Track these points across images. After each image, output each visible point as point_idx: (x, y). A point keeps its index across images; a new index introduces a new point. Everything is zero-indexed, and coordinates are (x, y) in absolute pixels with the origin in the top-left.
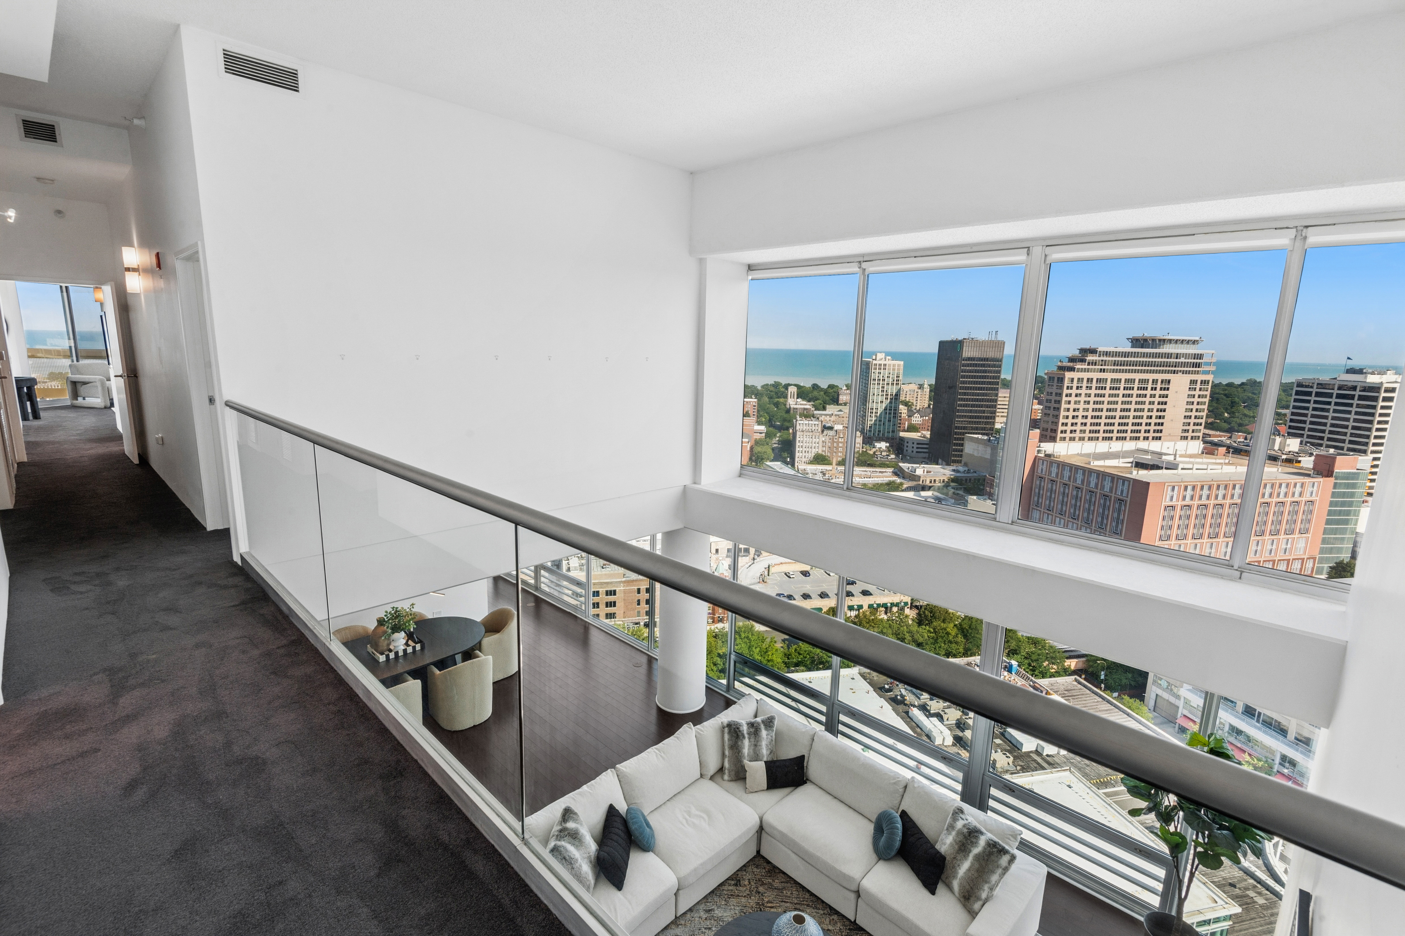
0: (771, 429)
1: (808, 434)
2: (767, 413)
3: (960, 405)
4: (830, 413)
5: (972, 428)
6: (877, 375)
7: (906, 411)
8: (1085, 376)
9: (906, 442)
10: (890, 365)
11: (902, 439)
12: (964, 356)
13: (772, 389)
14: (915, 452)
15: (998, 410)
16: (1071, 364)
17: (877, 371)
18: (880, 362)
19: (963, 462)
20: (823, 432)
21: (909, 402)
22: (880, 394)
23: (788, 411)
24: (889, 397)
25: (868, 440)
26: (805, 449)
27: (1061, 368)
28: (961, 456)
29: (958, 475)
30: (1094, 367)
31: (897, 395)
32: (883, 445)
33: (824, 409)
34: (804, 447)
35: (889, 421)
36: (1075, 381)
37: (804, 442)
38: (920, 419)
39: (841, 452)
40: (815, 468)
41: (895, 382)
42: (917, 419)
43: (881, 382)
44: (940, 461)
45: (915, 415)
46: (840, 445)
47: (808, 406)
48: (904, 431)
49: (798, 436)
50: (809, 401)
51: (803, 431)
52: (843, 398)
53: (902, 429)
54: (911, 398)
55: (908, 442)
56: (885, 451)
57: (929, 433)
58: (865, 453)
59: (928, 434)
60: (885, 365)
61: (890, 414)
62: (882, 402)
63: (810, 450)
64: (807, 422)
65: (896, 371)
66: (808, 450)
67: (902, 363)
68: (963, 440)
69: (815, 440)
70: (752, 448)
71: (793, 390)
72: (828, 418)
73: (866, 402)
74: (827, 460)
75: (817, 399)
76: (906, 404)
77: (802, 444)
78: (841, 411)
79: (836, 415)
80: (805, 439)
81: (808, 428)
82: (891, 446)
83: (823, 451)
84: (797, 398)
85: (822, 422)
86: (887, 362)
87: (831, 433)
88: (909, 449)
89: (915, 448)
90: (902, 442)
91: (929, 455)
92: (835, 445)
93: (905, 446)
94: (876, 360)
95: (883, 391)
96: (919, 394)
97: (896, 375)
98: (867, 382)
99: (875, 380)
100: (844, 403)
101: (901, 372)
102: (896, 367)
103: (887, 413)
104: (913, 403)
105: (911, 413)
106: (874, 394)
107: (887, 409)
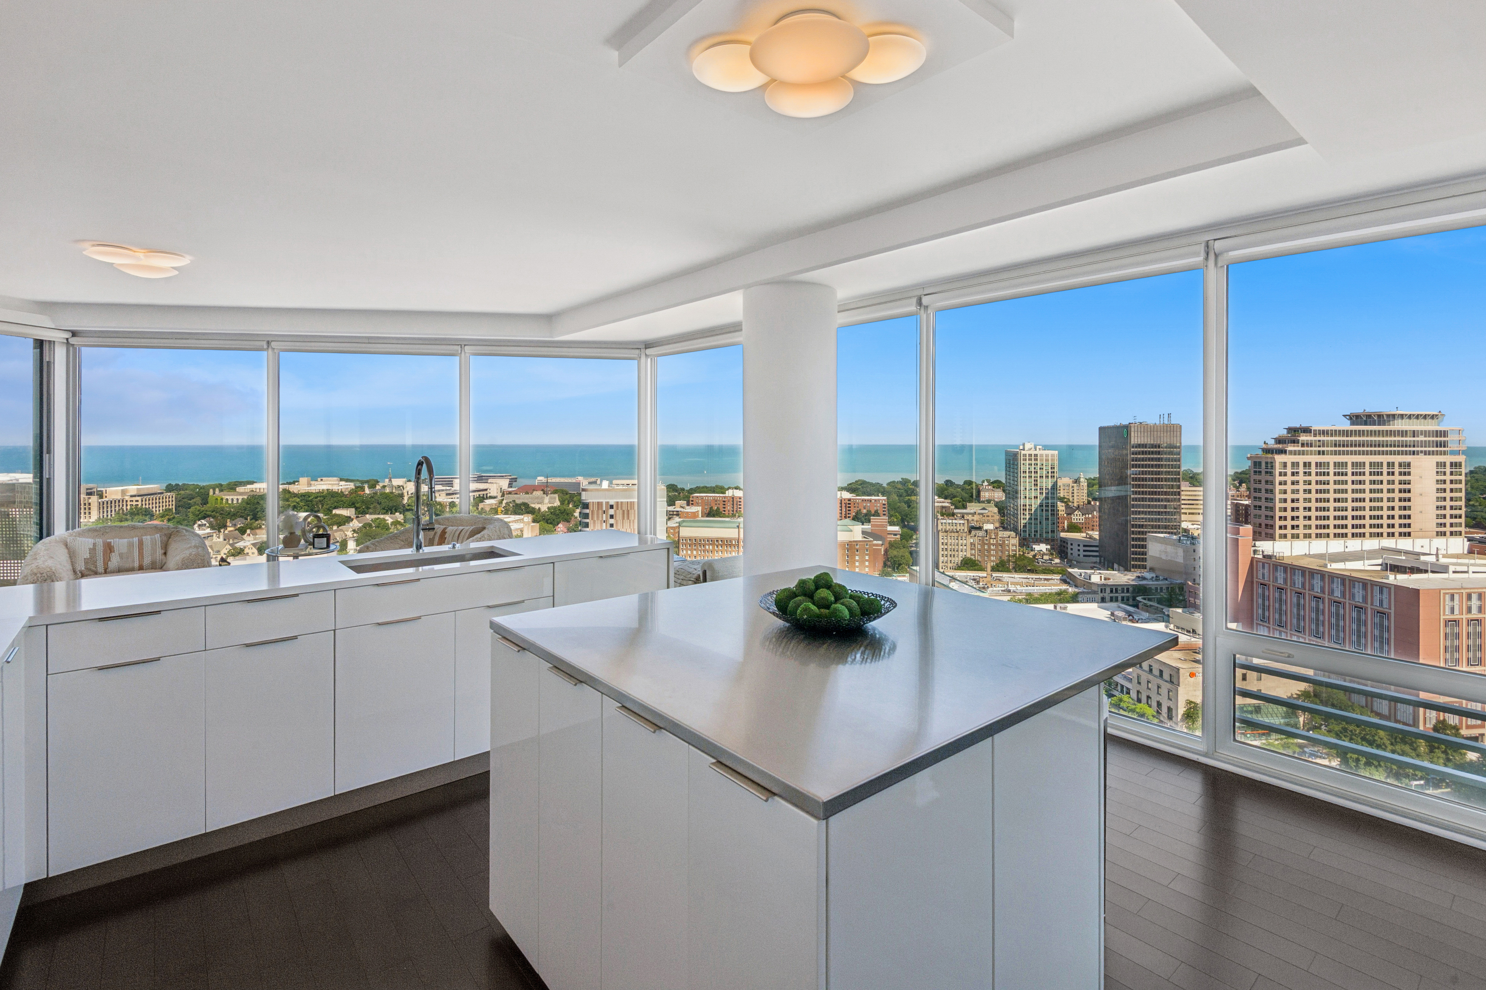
0: (905, 530)
1: (953, 534)
2: (899, 513)
3: (1136, 500)
4: (972, 511)
5: (1153, 527)
6: (1028, 467)
7: (1064, 508)
8: (1301, 459)
9: (1069, 544)
10: (1042, 455)
11: (1064, 540)
12: (1132, 443)
13: (900, 486)
14: (1082, 555)
15: (1183, 506)
16: (1280, 446)
17: (1028, 462)
18: (1030, 452)
19: (1147, 567)
20: (970, 532)
21: (1065, 498)
22: (1033, 488)
24: (1044, 492)
25: (1025, 542)
26: (950, 553)
27: (1267, 451)
28: (1144, 560)
29: (1144, 582)
30: (1309, 449)
31: (1053, 489)
32: (1043, 548)
33: (965, 507)
34: (949, 550)
35: (1046, 519)
36: (1289, 465)
37: (949, 544)
38: (1081, 517)
39: (993, 556)
40: (965, 574)
41: (1050, 475)
42: (1078, 517)
43: (1033, 475)
44: (1116, 566)
45: (1076, 513)
46: (992, 547)
47: (947, 504)
48: (1063, 531)
49: (941, 538)
50: (946, 498)
51: (946, 532)
52: (985, 495)
53: (1060, 529)
54: (1066, 494)
55: (1072, 545)
56: (1046, 554)
57: (1098, 533)
58: (1022, 557)
59: (1096, 534)
60: (1036, 455)
61: (1047, 511)
62: (1036, 497)
63: (957, 553)
64: (951, 521)
65: (1050, 462)
66: (953, 553)
67: (1056, 454)
68: (1144, 540)
69: (961, 541)
70: (886, 551)
72: (970, 517)
73: (1017, 498)
74: (977, 565)
75: (955, 497)
76: (1062, 500)
77: (946, 547)
78: (984, 509)
79: (979, 514)
80: (950, 541)
81: (952, 527)
82: (1052, 548)
83: (972, 555)
85: (966, 521)
86: (1038, 452)
87: (981, 533)
88: (1074, 552)
89: (1081, 551)
90: (1065, 545)
91: (1102, 559)
92: (986, 547)
93: (1069, 549)
94: (1024, 450)
95: (1036, 485)
96: (1075, 488)
97: (1050, 466)
98: (1016, 475)
99: (1025, 472)
100: (987, 500)
101: (1056, 463)
102: (1050, 458)
103: (1042, 510)
104: (1071, 499)
105: (1070, 511)
106: (1026, 489)
107: (1042, 506)
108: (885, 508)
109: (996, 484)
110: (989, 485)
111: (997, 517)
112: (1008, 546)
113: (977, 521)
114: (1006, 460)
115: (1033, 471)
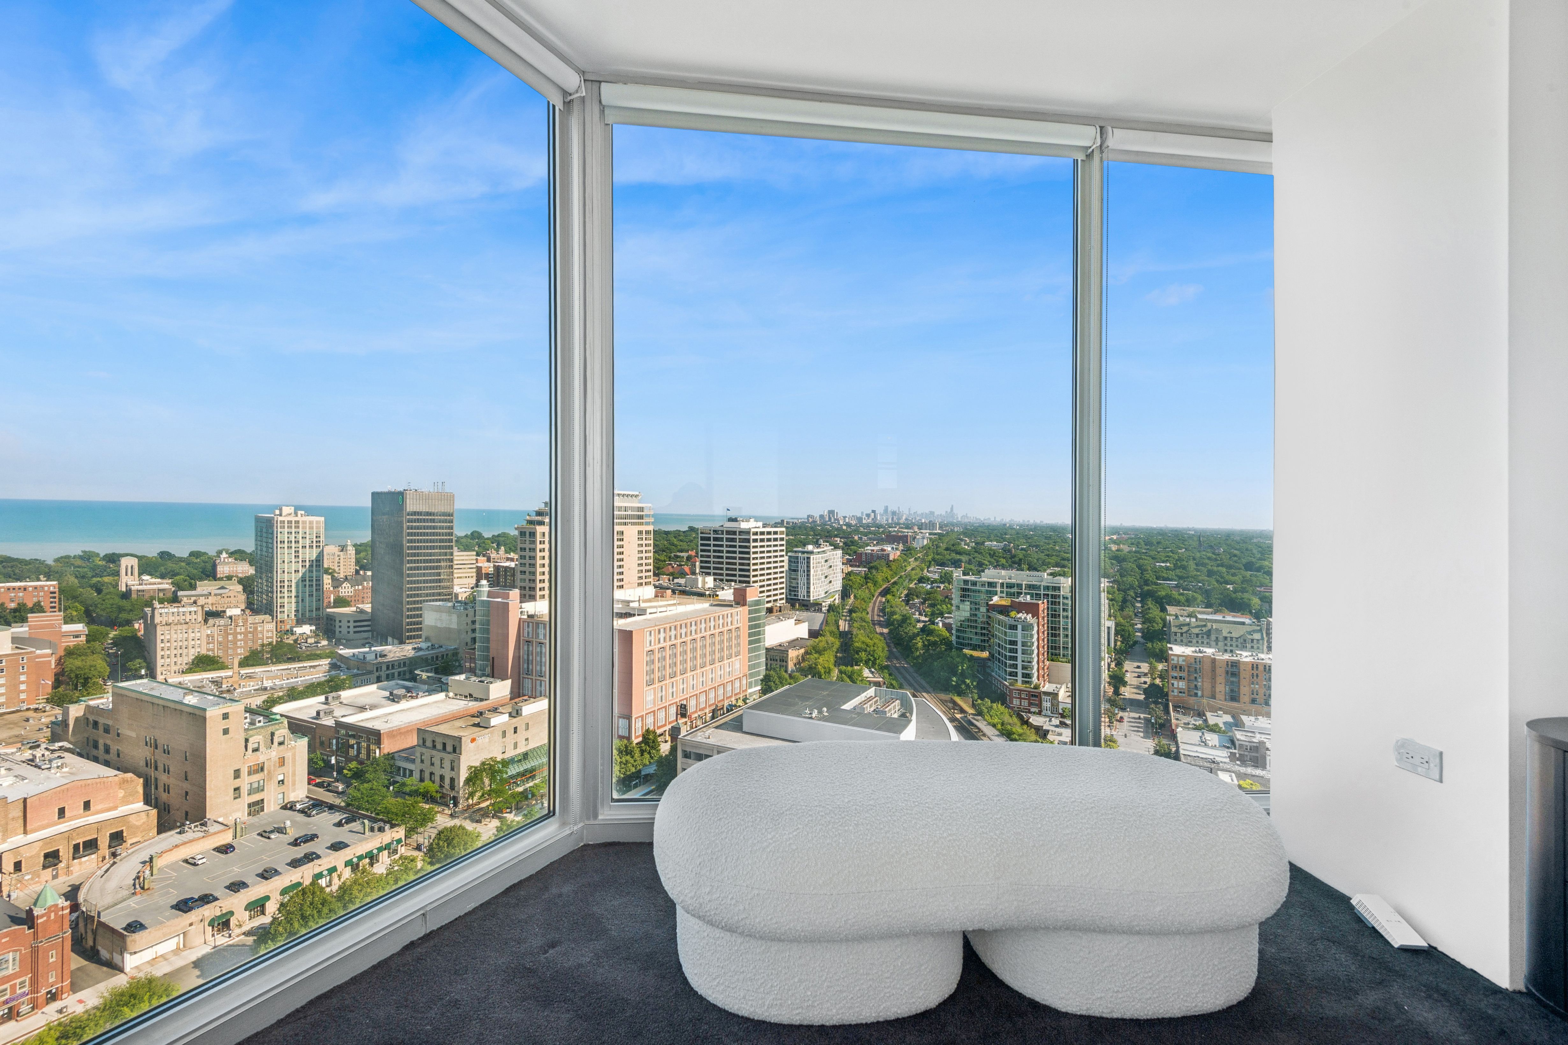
0: (94, 627)
1: (180, 627)
2: (81, 603)
3: (411, 569)
4: (205, 592)
5: (427, 595)
6: (286, 535)
7: (330, 581)
9: (337, 622)
10: (304, 522)
11: (331, 618)
12: (408, 510)
13: (79, 562)
14: (352, 632)
15: (455, 571)
16: (539, 518)
17: (286, 530)
18: (289, 518)
19: (423, 637)
20: (206, 621)
21: (329, 569)
22: (293, 560)
23: (127, 595)
24: (308, 564)
25: (284, 626)
26: (175, 652)
27: (530, 522)
28: (420, 629)
29: (421, 653)
31: (319, 560)
32: (307, 629)
33: (194, 587)
34: (173, 648)
35: (311, 595)
36: (547, 535)
37: (172, 640)
38: (350, 590)
39: (241, 647)
40: (200, 676)
41: (314, 544)
42: (346, 590)
43: (293, 545)
44: (390, 639)
45: (344, 585)
46: (239, 637)
47: (166, 585)
48: (330, 606)
49: (159, 632)
50: (162, 577)
51: (167, 624)
52: (222, 570)
53: (326, 605)
54: (331, 564)
55: (340, 621)
56: (311, 637)
57: (370, 605)
58: (280, 644)
59: (368, 607)
60: (297, 522)
61: (310, 585)
62: (297, 571)
63: (183, 651)
64: (176, 610)
65: (315, 530)
66: (180, 651)
67: (323, 519)
68: (421, 610)
69: (193, 635)
70: (59, 662)
71: (126, 562)
72: (202, 600)
73: (272, 572)
74: (217, 662)
75: (176, 574)
76: (327, 571)
77: (167, 644)
78: (223, 588)
79: (216, 595)
80: (174, 636)
82: (317, 629)
84: (140, 574)
85: (202, 607)
86: (299, 518)
87: (222, 622)
88: (342, 629)
89: (352, 627)
90: (333, 622)
91: (373, 635)
93: (337, 627)
94: (281, 515)
95: (297, 557)
96: (342, 557)
97: (315, 535)
98: (270, 545)
99: (282, 542)
100: (226, 577)
101: (322, 530)
102: (315, 525)
103: (305, 585)
104: (337, 569)
105: (337, 583)
106: (284, 562)
107: (305, 580)
108: (55, 598)
109: (238, 555)
110: (230, 557)
111: (243, 597)
112: (262, 632)
113: (212, 604)
114: (256, 527)
115: (293, 540)
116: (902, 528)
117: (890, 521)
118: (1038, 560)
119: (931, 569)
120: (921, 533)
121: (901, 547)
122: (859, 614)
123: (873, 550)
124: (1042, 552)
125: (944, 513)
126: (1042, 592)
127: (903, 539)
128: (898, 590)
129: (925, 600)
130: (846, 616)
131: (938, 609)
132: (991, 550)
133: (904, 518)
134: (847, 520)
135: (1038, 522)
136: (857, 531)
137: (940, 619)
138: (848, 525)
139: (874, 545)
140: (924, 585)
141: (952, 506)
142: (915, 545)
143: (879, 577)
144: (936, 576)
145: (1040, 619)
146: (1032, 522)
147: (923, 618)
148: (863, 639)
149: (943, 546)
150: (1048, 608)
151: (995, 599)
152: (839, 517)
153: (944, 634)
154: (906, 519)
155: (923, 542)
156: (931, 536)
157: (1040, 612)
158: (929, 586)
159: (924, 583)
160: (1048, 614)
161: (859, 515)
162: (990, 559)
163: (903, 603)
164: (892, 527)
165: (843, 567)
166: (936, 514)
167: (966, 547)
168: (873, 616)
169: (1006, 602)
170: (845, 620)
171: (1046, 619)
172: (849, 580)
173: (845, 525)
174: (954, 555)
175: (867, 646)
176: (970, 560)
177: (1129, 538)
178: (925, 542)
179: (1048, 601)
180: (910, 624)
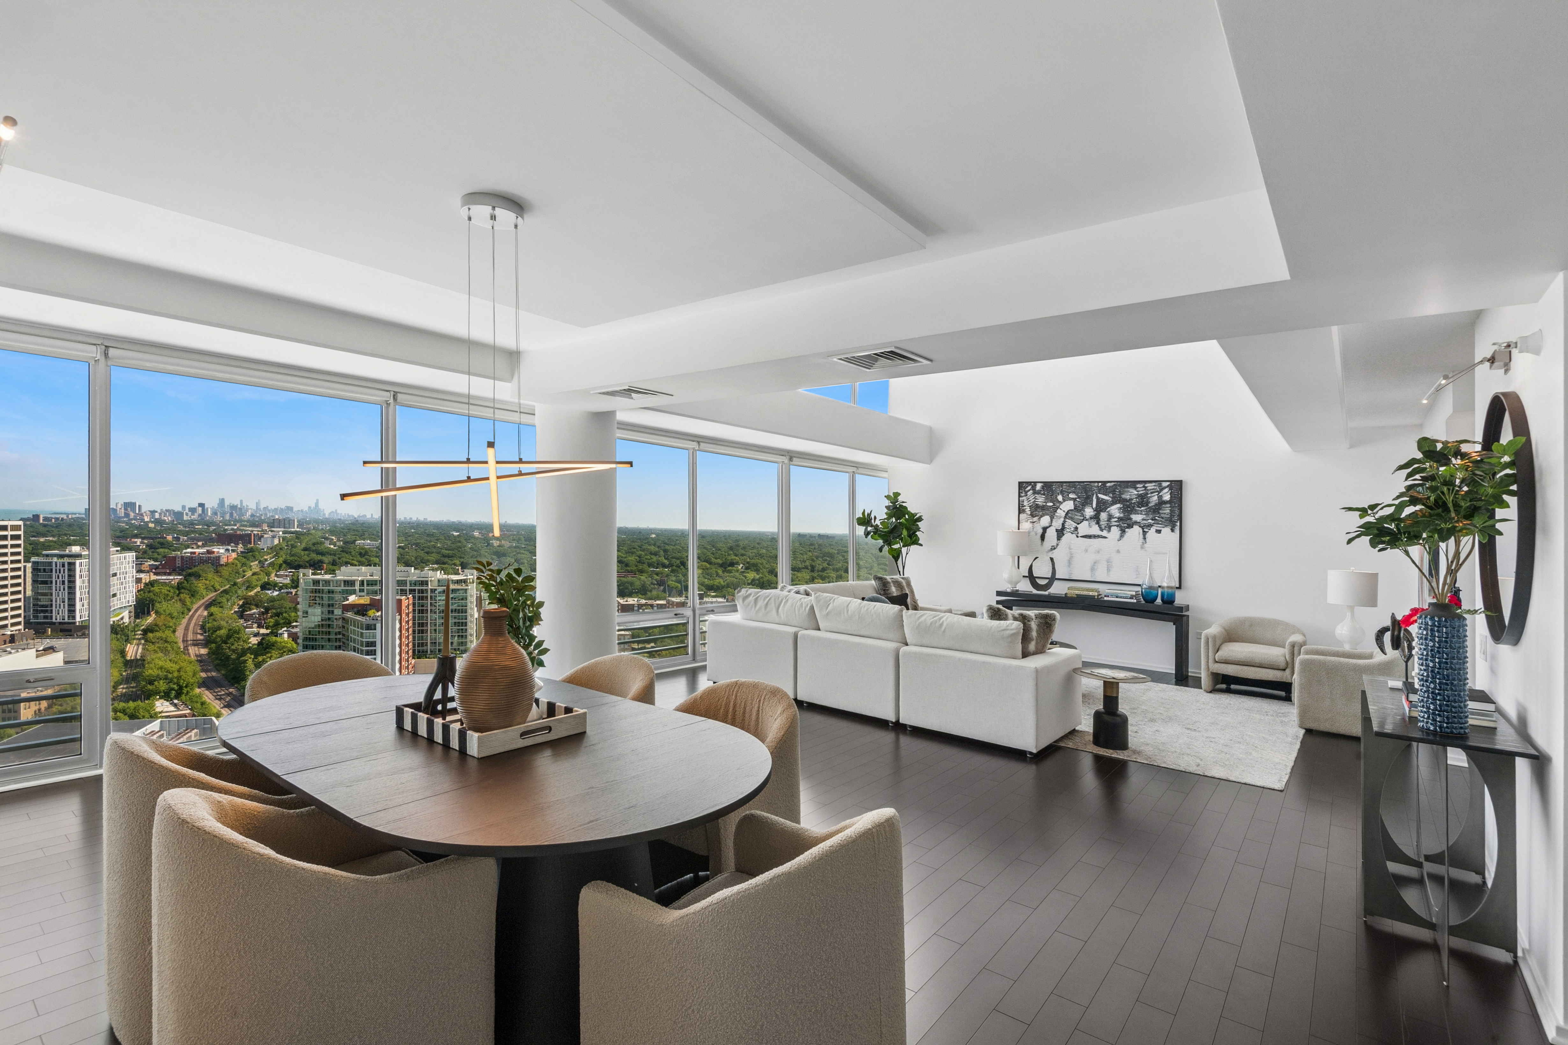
116: (246, 526)
117: (227, 517)
118: (416, 558)
119: (282, 573)
120: (272, 531)
121: (240, 548)
122: (158, 634)
123: (195, 553)
124: (423, 550)
125: (306, 509)
126: (408, 588)
127: (245, 539)
128: (228, 601)
129: (267, 610)
130: (139, 639)
131: (285, 618)
132: (362, 549)
133: (249, 513)
134: (157, 516)
135: (421, 519)
136: (172, 529)
137: (285, 629)
138: (158, 522)
139: (198, 547)
140: (269, 592)
141: (317, 500)
142: (261, 545)
143: (200, 585)
144: (287, 581)
145: (404, 616)
146: (414, 519)
147: (263, 631)
148: (161, 663)
149: (300, 546)
150: (414, 604)
151: (352, 599)
152: (143, 510)
153: (289, 645)
154: (252, 515)
155: (273, 542)
156: (286, 535)
157: (403, 608)
158: (276, 593)
159: (269, 589)
160: (414, 611)
161: (178, 508)
162: (360, 559)
163: (235, 616)
164: (229, 525)
165: (142, 575)
166: (295, 509)
167: (332, 546)
168: (185, 635)
169: (365, 600)
170: (138, 645)
171: (411, 615)
172: (149, 592)
173: (152, 522)
174: (314, 556)
175: (168, 671)
176: (334, 561)
177: (511, 535)
178: (276, 542)
179: (414, 597)
180: (239, 639)
